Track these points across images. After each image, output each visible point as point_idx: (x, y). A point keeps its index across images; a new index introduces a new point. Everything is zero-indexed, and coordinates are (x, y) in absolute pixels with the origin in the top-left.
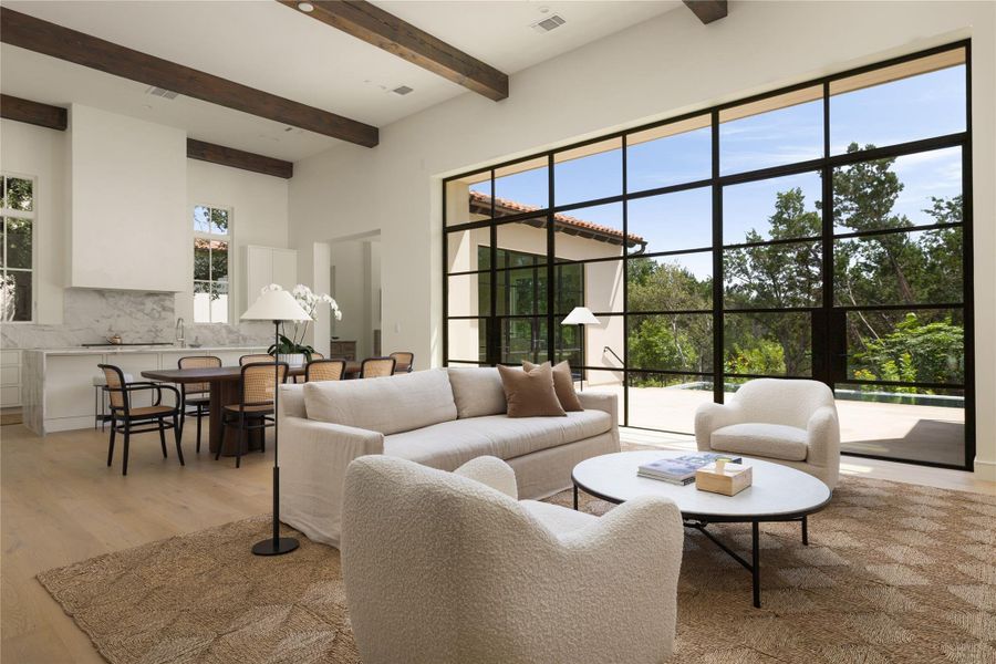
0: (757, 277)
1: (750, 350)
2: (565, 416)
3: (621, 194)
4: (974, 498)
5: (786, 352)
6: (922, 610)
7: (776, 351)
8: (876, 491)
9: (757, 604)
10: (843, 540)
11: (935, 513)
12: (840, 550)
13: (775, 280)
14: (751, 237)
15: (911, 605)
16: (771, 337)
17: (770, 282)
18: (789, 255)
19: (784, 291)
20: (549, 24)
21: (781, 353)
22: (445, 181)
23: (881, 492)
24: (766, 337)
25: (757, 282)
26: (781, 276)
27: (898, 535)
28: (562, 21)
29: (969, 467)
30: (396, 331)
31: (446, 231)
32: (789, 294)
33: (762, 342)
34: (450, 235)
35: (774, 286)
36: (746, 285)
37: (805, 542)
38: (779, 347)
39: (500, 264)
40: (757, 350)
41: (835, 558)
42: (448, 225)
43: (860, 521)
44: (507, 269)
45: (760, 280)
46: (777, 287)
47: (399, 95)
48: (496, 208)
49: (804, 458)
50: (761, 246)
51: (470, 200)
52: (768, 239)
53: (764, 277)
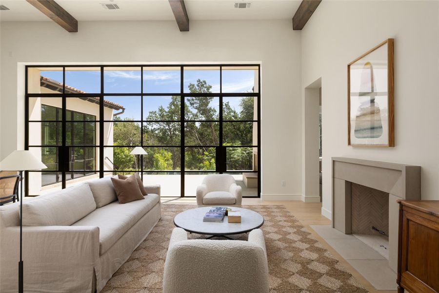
2: (144, 199)
4: (268, 207)
5: (173, 155)
7: (168, 154)
13: (169, 127)
14: (160, 108)
16: (168, 149)
17: (167, 127)
20: (110, 7)
21: (170, 156)
22: (27, 66)
26: (171, 125)
28: (118, 8)
29: (259, 196)
31: (28, 96)
34: (31, 99)
38: (169, 152)
39: (68, 118)
40: (160, 154)
42: (29, 92)
44: (72, 122)
45: (163, 126)
46: (170, 130)
48: (66, 89)
49: (235, 203)
50: (164, 113)
51: (41, 80)
52: (167, 110)
53: (165, 125)
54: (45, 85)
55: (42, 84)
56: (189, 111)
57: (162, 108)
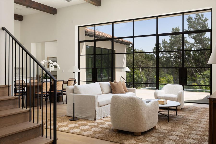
0: (165, 54)
1: (163, 77)
2: (125, 93)
3: (133, 36)
5: (174, 78)
6: (194, 121)
7: (171, 77)
8: (191, 108)
9: (168, 122)
10: (183, 115)
11: (201, 111)
12: (182, 116)
13: (171, 55)
15: (193, 121)
16: (169, 73)
17: (169, 56)
18: (175, 47)
19: (173, 59)
21: (172, 78)
22: (79, 27)
23: (192, 108)
24: (168, 73)
25: (165, 55)
26: (172, 54)
27: (193, 114)
30: (63, 72)
31: (79, 42)
32: (175, 59)
33: (166, 75)
34: (81, 43)
35: (170, 57)
36: (162, 57)
37: (176, 115)
38: (171, 76)
40: (165, 77)
41: (182, 117)
42: (80, 40)
43: (187, 112)
45: (166, 55)
46: (171, 57)
47: (67, 2)
49: (176, 100)
50: (167, 44)
51: (85, 32)
52: (169, 42)
53: (167, 54)
54: (87, 35)
55: (86, 35)
56: (187, 42)
57: (165, 41)
